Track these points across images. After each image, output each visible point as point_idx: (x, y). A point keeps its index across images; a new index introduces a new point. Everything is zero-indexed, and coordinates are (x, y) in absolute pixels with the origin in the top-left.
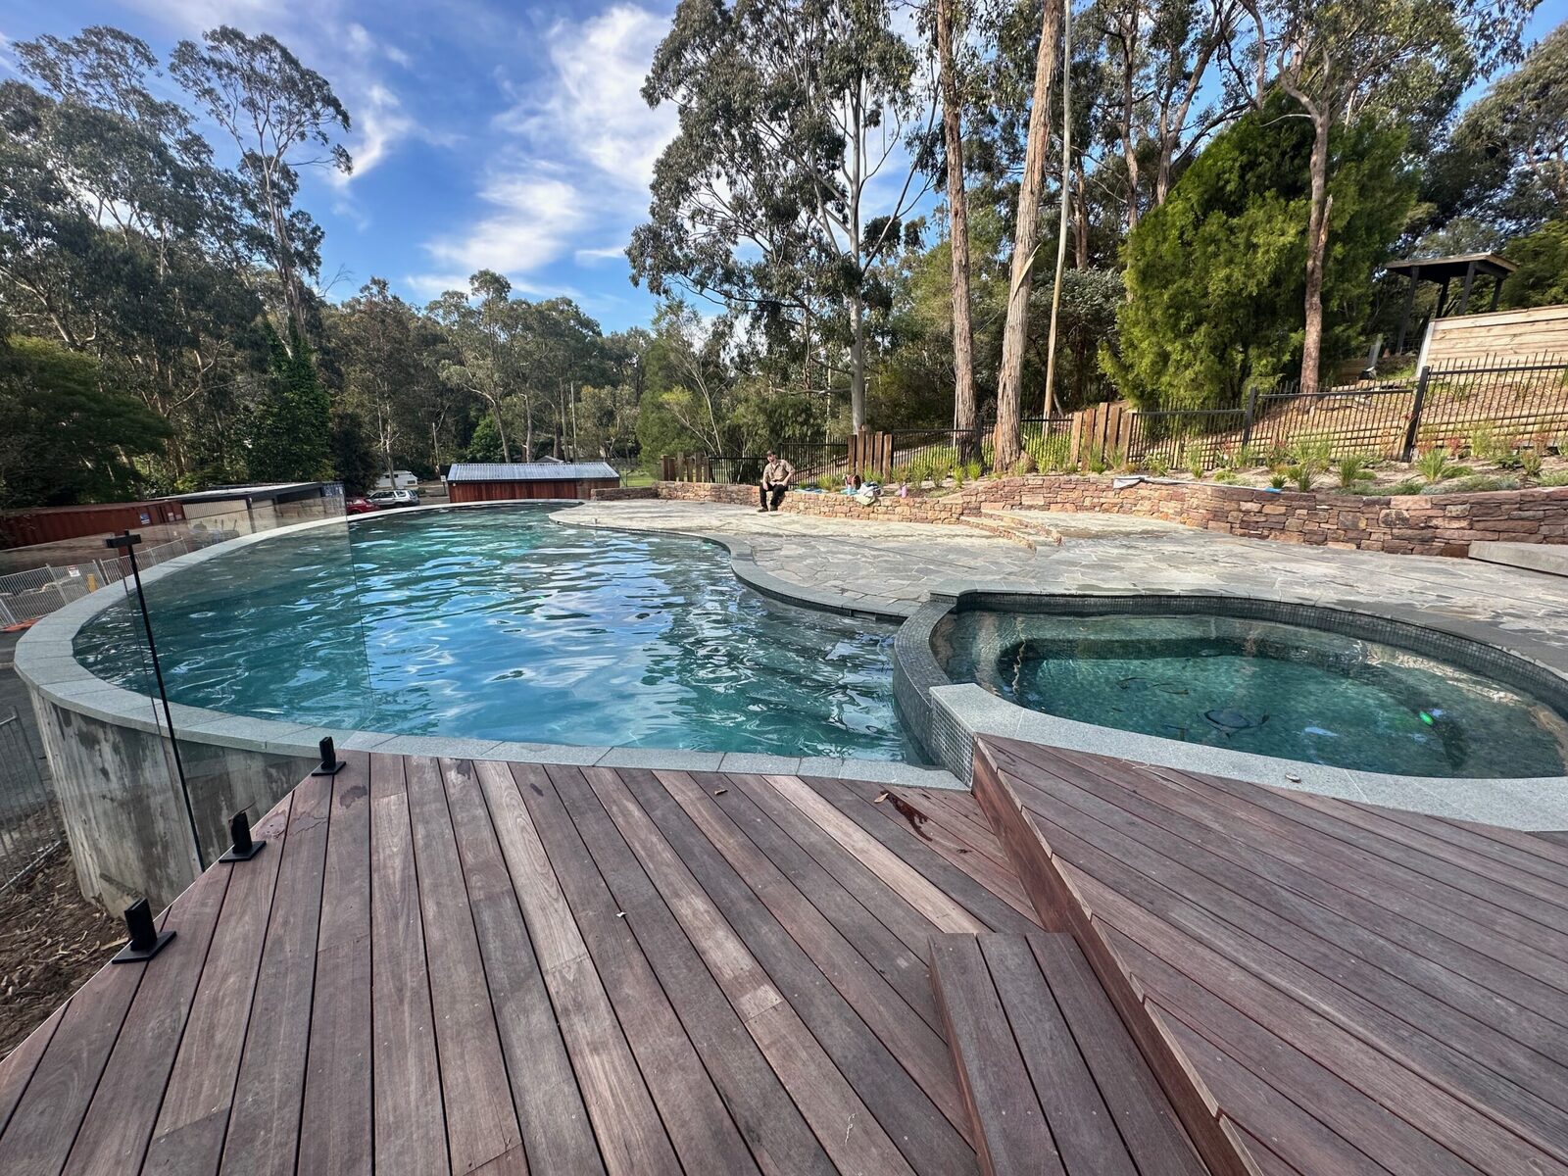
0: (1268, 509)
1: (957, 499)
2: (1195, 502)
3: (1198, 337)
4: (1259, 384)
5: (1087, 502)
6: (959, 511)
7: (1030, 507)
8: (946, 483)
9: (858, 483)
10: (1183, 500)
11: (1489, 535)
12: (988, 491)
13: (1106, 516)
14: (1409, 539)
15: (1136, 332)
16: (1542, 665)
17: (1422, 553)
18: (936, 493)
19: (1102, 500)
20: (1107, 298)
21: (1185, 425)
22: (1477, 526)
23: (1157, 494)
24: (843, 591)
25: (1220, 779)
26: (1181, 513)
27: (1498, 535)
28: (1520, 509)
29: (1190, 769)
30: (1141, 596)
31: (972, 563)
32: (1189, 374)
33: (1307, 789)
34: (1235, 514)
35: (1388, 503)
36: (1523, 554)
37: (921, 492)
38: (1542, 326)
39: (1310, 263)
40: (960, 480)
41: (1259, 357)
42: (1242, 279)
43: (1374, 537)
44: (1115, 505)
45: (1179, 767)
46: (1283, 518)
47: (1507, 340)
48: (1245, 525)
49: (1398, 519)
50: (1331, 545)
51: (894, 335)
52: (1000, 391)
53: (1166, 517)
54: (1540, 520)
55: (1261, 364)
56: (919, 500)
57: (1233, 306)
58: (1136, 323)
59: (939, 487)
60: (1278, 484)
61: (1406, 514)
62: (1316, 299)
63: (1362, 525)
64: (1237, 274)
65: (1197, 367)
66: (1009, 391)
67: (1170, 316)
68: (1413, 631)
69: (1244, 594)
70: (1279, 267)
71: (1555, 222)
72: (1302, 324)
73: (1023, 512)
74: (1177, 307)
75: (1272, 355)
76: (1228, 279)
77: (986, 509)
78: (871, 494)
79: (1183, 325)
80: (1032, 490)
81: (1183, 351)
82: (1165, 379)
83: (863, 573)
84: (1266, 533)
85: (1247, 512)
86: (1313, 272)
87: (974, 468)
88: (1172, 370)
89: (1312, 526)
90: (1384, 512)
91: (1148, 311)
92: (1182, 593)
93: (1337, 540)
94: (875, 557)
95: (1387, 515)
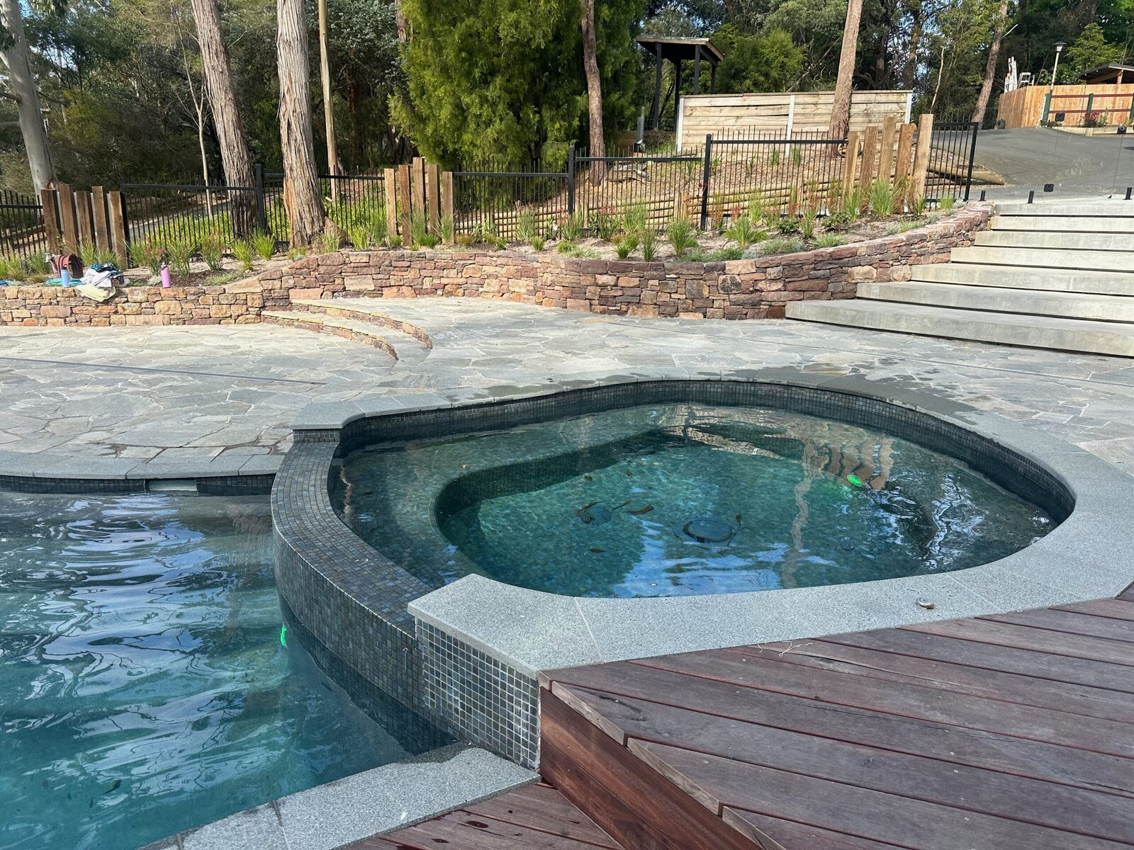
0: (623, 281)
1: (252, 286)
2: (548, 278)
3: (492, 92)
4: (556, 151)
5: (427, 284)
6: (258, 303)
7: (358, 294)
8: (226, 264)
9: (77, 267)
10: (535, 277)
11: (797, 295)
12: (295, 272)
13: (452, 300)
14: (742, 304)
15: (429, 77)
16: (923, 411)
17: (753, 318)
18: (218, 279)
19: (444, 281)
20: (379, 35)
21: (491, 194)
22: (790, 286)
23: (504, 271)
24: (117, 448)
25: (869, 633)
26: (535, 291)
27: (804, 293)
28: (814, 269)
29: (833, 631)
30: (563, 393)
31: (313, 376)
32: (491, 133)
33: (947, 615)
34: (591, 289)
35: (723, 269)
36: (826, 311)
37: (190, 279)
38: (752, 111)
39: (584, 22)
40: (248, 259)
41: (552, 120)
42: (530, 28)
43: (716, 304)
44: (459, 286)
45: (820, 633)
46: (637, 291)
47: (732, 121)
48: (604, 300)
49: (733, 284)
50: (683, 316)
51: (80, 49)
52: (284, 132)
53: (518, 297)
54: (828, 278)
55: (555, 128)
56: (193, 290)
57: (523, 58)
58: (425, 66)
59: (217, 270)
60: (623, 254)
61: (738, 279)
62: (593, 62)
63: (706, 293)
64: (524, 23)
65: (497, 125)
66: (297, 134)
67: (464, 60)
68: (807, 394)
69: (657, 377)
70: (560, 21)
71: (729, 25)
72: (585, 87)
73: (350, 301)
74: (469, 48)
75: (563, 118)
76: (516, 25)
77: (297, 297)
78: (108, 283)
79: (477, 73)
80: (358, 270)
81: (482, 105)
82: (467, 137)
83: (138, 413)
84: (624, 308)
85: (604, 286)
86: (587, 31)
87: (263, 242)
88: (472, 126)
89: (664, 297)
90: (722, 277)
91: (439, 49)
92: (603, 384)
93: (686, 310)
94: (150, 383)
95: (724, 281)
